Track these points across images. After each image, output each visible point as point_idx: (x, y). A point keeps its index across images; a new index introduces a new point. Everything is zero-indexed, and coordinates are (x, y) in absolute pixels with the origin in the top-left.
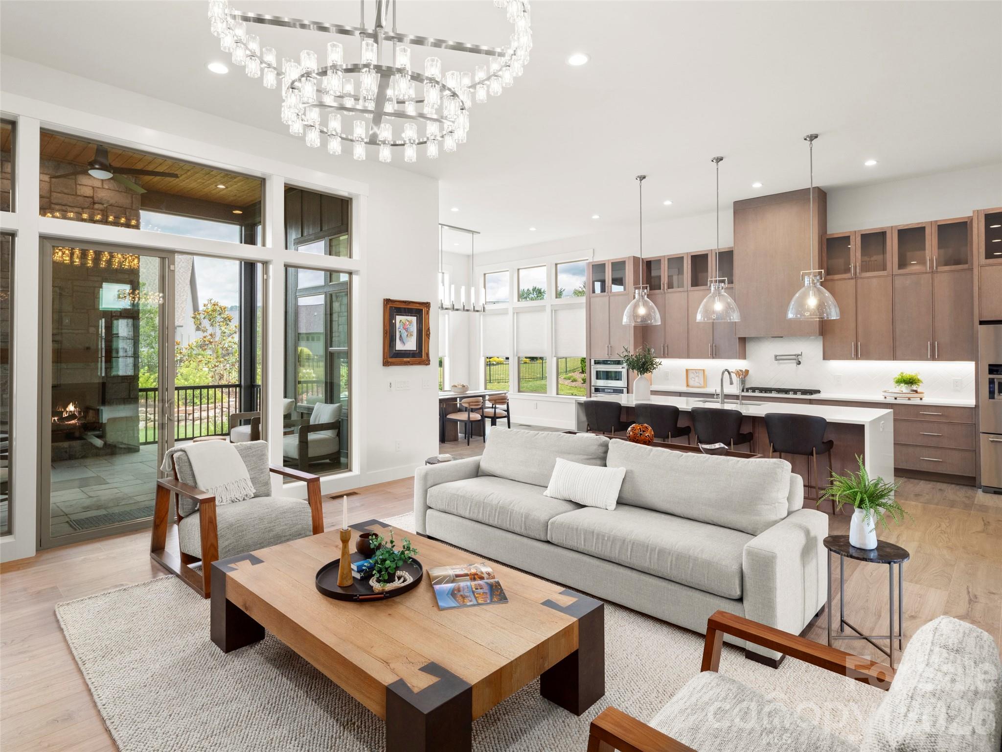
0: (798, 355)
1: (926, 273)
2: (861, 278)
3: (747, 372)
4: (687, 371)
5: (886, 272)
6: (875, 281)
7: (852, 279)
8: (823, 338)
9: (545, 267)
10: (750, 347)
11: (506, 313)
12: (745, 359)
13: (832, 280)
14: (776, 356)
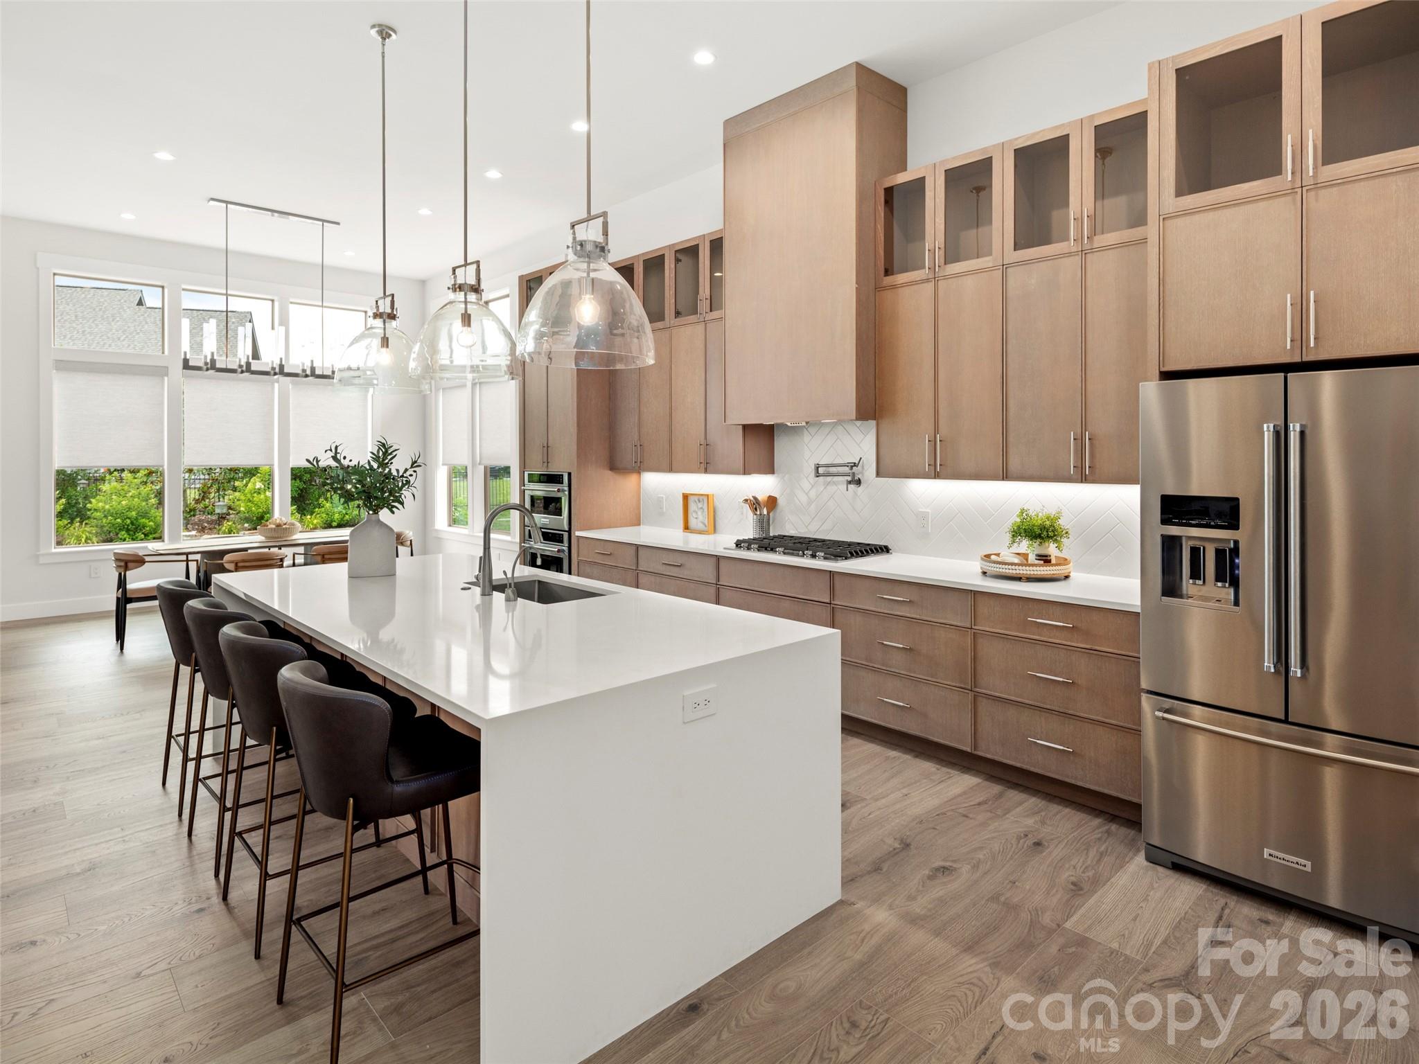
0: (855, 465)
1: (1070, 254)
2: (946, 278)
3: (772, 502)
4: (686, 497)
5: (991, 257)
6: (969, 282)
7: (927, 280)
8: (878, 425)
9: (507, 300)
10: (782, 446)
11: (464, 386)
12: (773, 472)
13: (894, 287)
14: (817, 468)
